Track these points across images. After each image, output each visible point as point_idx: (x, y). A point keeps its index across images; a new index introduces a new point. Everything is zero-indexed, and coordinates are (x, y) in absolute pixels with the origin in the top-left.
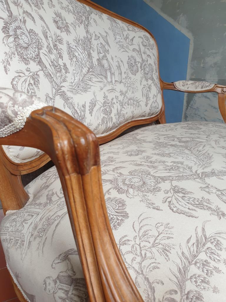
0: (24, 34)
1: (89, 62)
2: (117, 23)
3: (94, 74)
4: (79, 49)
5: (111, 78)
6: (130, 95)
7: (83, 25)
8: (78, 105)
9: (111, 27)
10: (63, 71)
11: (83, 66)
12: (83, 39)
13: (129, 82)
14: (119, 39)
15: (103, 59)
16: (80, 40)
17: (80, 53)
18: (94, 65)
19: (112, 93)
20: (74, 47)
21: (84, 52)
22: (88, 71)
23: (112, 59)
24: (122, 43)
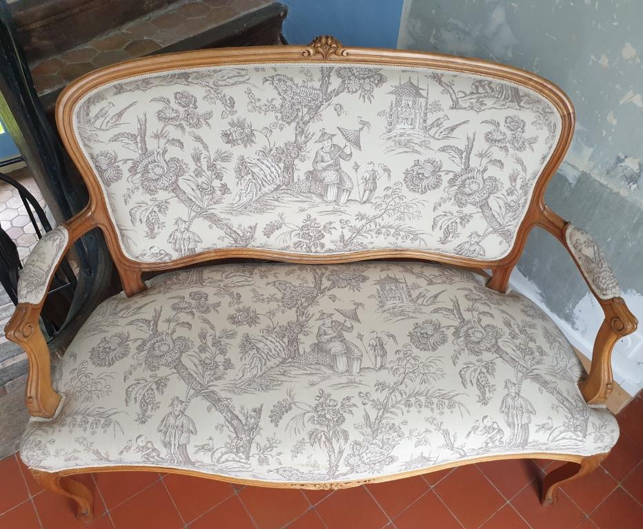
0: (158, 166)
1: (284, 177)
2: (422, 96)
3: (289, 192)
4: (265, 162)
5: (338, 196)
6: (387, 220)
7: (294, 124)
8: (240, 226)
9: (388, 110)
10: (218, 193)
11: (264, 183)
12: (283, 146)
13: (392, 203)
14: (403, 131)
15: (325, 169)
16: (274, 149)
17: (264, 167)
18: (295, 181)
19: (332, 215)
20: (255, 161)
21: (278, 165)
22: (276, 189)
23: (356, 167)
24: (408, 138)
